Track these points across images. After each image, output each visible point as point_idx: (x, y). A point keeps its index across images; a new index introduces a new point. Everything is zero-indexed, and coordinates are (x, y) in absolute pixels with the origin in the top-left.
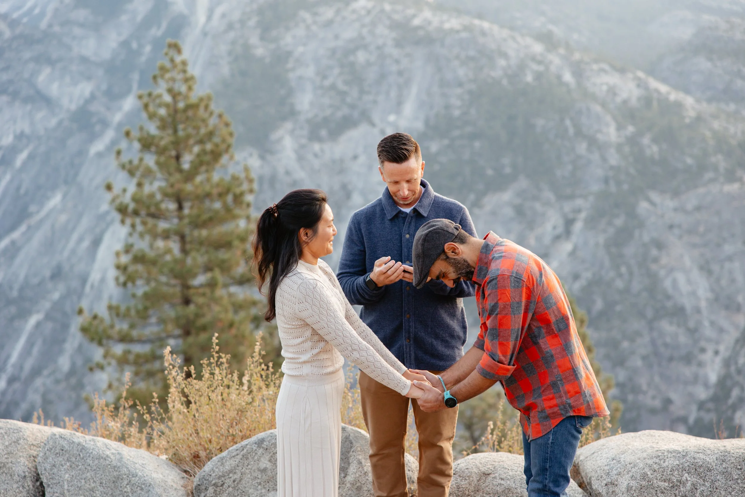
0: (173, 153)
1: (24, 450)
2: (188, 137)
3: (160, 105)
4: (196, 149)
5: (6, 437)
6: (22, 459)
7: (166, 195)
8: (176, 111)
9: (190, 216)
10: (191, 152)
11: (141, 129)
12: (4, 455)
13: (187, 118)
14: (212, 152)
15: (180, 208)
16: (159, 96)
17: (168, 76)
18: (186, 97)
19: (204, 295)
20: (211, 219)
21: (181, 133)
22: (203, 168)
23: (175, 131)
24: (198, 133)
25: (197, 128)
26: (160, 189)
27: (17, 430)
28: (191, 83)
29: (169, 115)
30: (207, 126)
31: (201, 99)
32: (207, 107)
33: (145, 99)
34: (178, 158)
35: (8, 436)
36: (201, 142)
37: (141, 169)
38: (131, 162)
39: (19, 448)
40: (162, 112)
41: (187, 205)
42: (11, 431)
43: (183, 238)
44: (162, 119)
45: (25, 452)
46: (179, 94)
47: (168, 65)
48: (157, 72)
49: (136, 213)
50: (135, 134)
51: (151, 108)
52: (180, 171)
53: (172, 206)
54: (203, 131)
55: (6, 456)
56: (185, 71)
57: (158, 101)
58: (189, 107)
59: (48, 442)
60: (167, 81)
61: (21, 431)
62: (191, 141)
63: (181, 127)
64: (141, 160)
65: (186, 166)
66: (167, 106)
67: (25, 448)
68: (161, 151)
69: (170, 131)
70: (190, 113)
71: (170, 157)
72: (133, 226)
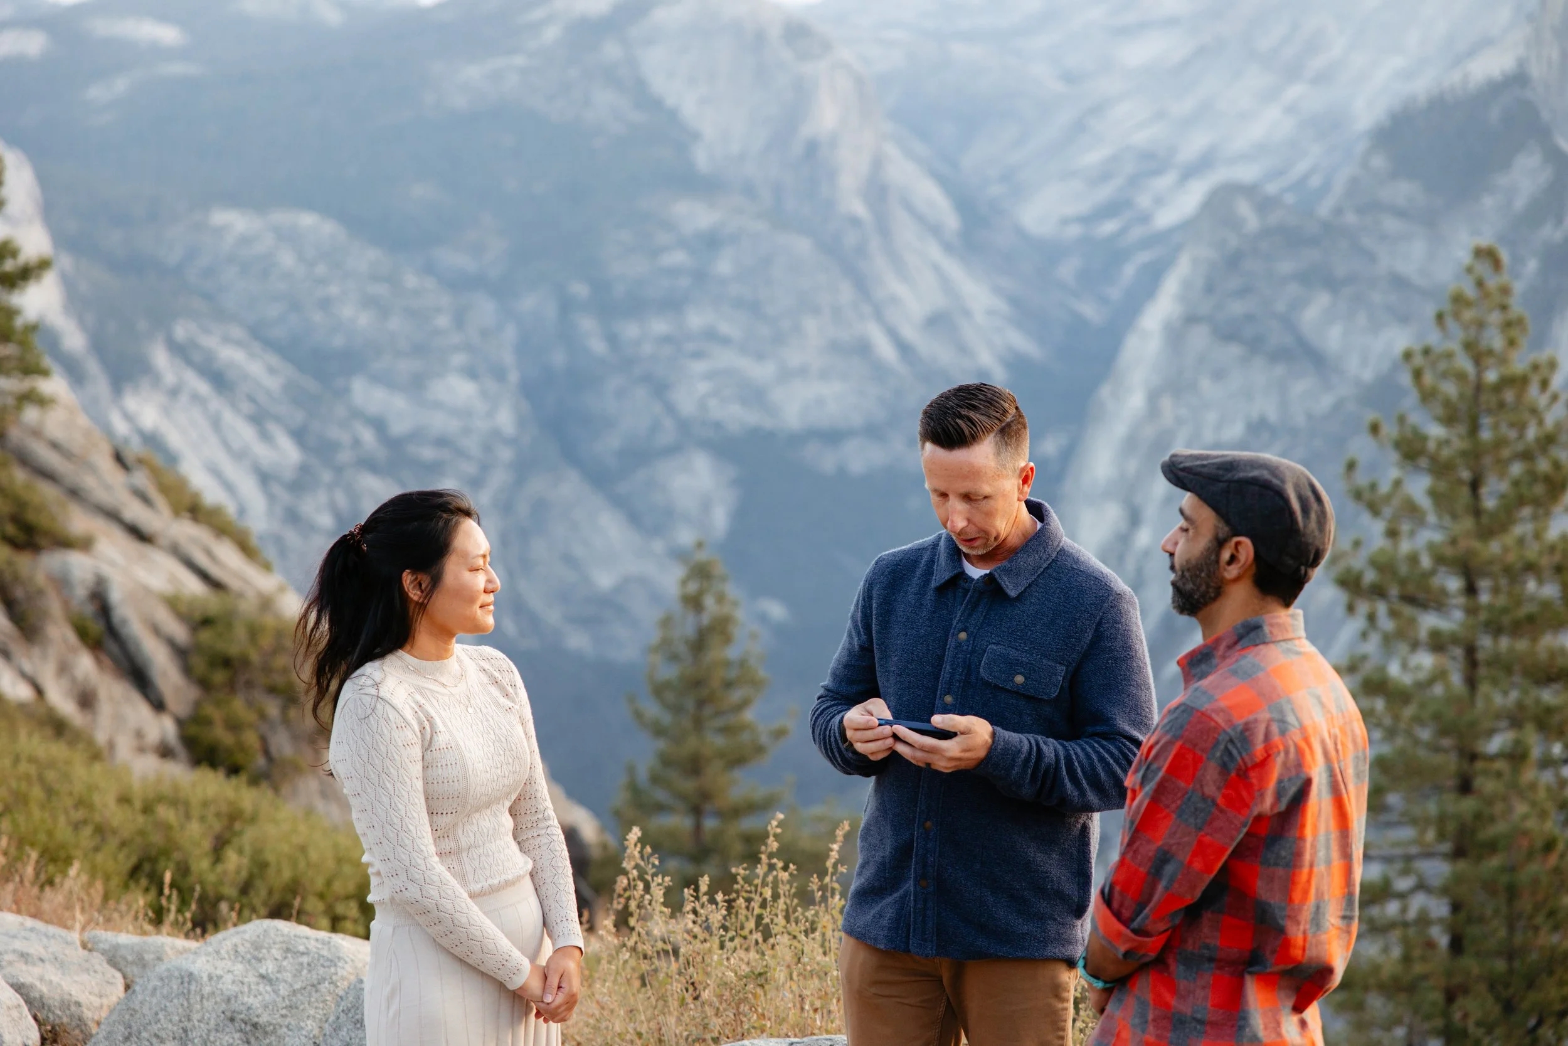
0: (1466, 475)
1: (321, 1005)
2: (1500, 443)
3: (1444, 375)
4: (1517, 469)
5: (305, 972)
6: (309, 1022)
7: (1440, 560)
8: (1479, 387)
9: (1490, 607)
10: (1502, 475)
11: (1402, 420)
12: (283, 1008)
13: (1502, 405)
14: (1547, 479)
15: (1471, 590)
16: (1449, 355)
17: (1468, 315)
18: (1503, 360)
19: (1499, 775)
20: (1531, 619)
21: (1486, 435)
22: (1526, 511)
23: (1474, 429)
24: (1521, 436)
25: (1522, 427)
26: (1431, 547)
27: (331, 961)
28: (1514, 332)
29: (1462, 396)
30: (1541, 423)
31: (1535, 367)
32: (1544, 384)
33: (1418, 360)
34: (1475, 485)
35: (310, 971)
36: (1526, 456)
37: (1396, 502)
38: (1373, 487)
39: (313, 1000)
40: (1450, 389)
41: (1484, 584)
42: (322, 961)
43: (1471, 651)
44: (1447, 403)
45: (323, 1009)
46: (1490, 352)
47: (1470, 292)
48: (1447, 307)
49: (1378, 592)
50: (1390, 430)
51: (1428, 379)
52: (1477, 512)
53: (1454, 584)
54: (1532, 433)
55: (284, 1012)
56: (1504, 308)
57: (1442, 366)
58: (1507, 381)
59: (347, 993)
60: (1466, 327)
61: (335, 965)
62: (1506, 453)
63: (1486, 421)
64: (1397, 483)
65: (1490, 503)
66: (1461, 376)
67: (324, 1001)
68: (1440, 469)
69: (1462, 429)
70: (1509, 396)
71: (1460, 482)
72: (1372, 618)
